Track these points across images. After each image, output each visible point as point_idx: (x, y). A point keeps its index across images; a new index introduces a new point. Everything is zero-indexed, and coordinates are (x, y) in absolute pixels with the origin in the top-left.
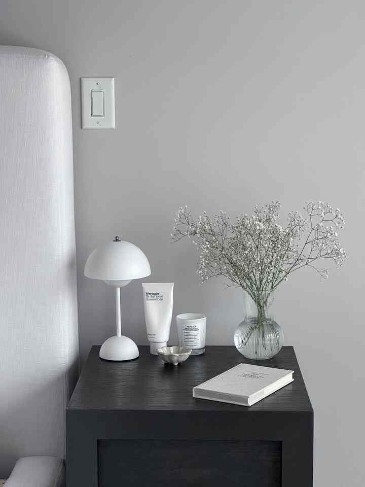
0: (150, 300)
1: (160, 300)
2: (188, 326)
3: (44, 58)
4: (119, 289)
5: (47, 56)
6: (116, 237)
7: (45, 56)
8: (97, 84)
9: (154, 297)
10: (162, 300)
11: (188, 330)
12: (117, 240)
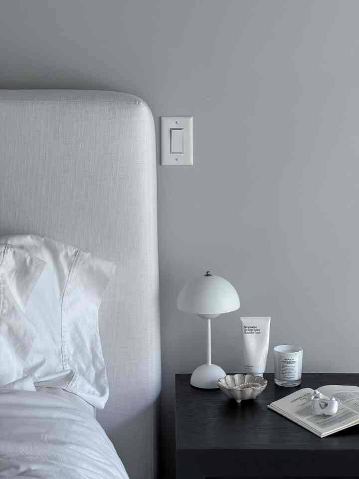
0: (247, 333)
1: (257, 333)
2: (285, 359)
3: (135, 104)
4: (210, 321)
5: (137, 103)
6: (208, 272)
7: (136, 102)
8: (176, 122)
9: (252, 330)
10: (259, 333)
11: (285, 362)
12: (208, 275)
